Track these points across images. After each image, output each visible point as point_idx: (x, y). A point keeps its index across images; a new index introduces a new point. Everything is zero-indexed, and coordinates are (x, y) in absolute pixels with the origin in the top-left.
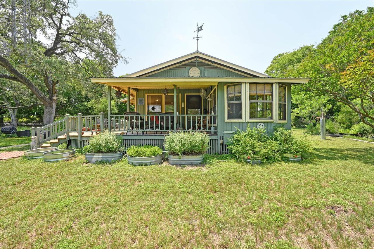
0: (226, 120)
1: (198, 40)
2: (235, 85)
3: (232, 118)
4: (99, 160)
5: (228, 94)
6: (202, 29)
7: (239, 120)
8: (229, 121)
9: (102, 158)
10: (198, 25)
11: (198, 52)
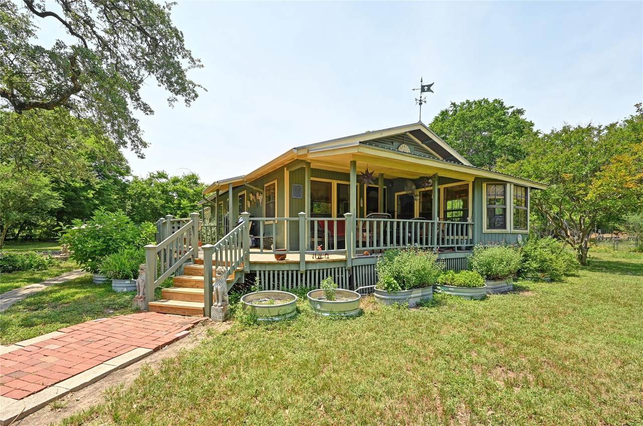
0: (485, 230)
1: (421, 104)
2: (495, 185)
3: (494, 228)
4: (418, 300)
5: (488, 195)
6: (429, 90)
7: (503, 231)
8: (489, 231)
9: (422, 296)
10: (422, 82)
11: (420, 123)
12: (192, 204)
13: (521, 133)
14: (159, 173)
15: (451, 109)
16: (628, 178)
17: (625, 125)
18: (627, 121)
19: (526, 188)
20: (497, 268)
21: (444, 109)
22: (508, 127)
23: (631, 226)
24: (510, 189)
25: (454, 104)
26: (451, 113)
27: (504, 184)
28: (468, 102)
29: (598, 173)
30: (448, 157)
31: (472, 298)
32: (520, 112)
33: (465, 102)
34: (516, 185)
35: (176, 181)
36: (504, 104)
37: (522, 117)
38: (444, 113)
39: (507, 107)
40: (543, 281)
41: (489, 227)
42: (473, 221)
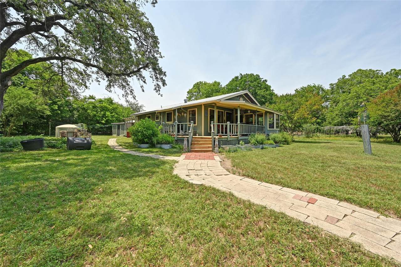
2: (271, 114)
3: (271, 128)
4: (262, 148)
5: (269, 117)
7: (273, 129)
12: (112, 115)
13: (267, 90)
14: (90, 96)
15: (240, 76)
16: (305, 113)
17: (301, 90)
18: (301, 88)
19: (279, 115)
20: (277, 140)
21: (236, 76)
22: (262, 87)
23: (304, 128)
24: (275, 115)
25: (241, 74)
26: (239, 78)
27: (273, 113)
28: (247, 74)
29: (297, 111)
30: (253, 102)
31: (273, 147)
32: (266, 81)
33: (245, 74)
34: (276, 114)
35: (101, 101)
36: (260, 77)
37: (267, 83)
38: (237, 78)
39: (261, 78)
40: (286, 144)
41: (269, 128)
42: (265, 126)
